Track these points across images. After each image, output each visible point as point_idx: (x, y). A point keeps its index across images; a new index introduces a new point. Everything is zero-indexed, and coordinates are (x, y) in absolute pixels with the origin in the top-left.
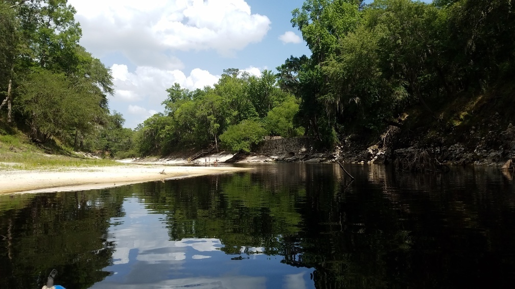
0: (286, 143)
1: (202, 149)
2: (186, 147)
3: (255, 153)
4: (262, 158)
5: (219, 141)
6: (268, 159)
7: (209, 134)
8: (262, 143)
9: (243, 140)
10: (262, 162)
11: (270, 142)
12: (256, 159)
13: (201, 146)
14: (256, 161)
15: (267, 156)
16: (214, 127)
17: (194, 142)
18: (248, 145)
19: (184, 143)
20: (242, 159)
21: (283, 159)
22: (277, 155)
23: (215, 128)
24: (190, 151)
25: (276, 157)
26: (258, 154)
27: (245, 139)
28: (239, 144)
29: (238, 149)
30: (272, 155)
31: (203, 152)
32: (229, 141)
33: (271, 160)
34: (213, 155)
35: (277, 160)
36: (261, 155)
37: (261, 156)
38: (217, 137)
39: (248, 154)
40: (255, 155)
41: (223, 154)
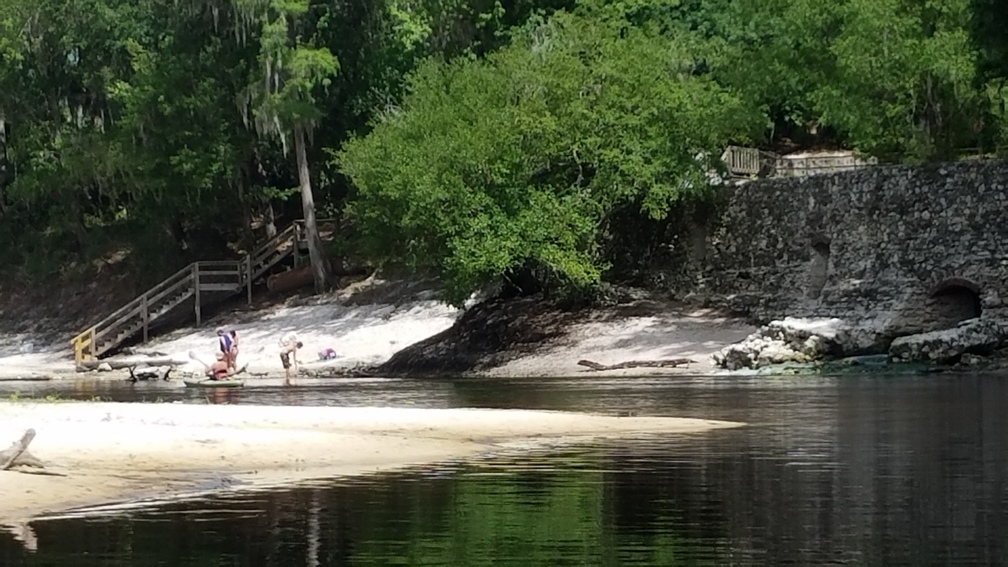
0: (903, 211)
1: (187, 258)
2: (58, 241)
3: (637, 294)
4: (697, 336)
5: (335, 191)
6: (753, 343)
7: (244, 135)
8: (703, 210)
9: (540, 180)
10: (704, 363)
11: (771, 199)
12: (650, 341)
13: (180, 234)
14: (654, 354)
15: (747, 315)
16: (286, 75)
17: (125, 198)
18: (588, 226)
19: (40, 212)
20: (533, 341)
21: (884, 341)
22: (830, 307)
23: (301, 80)
24: (90, 276)
25: (825, 327)
26: (666, 300)
27: (561, 174)
28: (512, 214)
29: (503, 261)
30: (784, 308)
31: (196, 282)
32: (427, 188)
33: (776, 348)
34: (282, 312)
35: (830, 351)
36: (690, 305)
37: (696, 316)
38: (317, 160)
39: (580, 304)
40: (641, 311)
41: (363, 300)
